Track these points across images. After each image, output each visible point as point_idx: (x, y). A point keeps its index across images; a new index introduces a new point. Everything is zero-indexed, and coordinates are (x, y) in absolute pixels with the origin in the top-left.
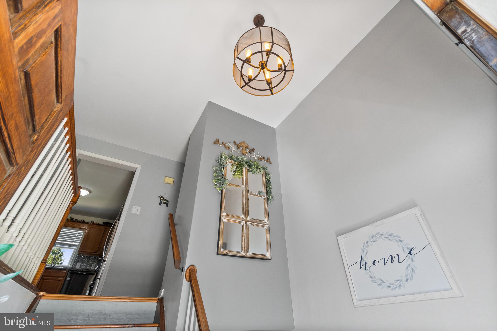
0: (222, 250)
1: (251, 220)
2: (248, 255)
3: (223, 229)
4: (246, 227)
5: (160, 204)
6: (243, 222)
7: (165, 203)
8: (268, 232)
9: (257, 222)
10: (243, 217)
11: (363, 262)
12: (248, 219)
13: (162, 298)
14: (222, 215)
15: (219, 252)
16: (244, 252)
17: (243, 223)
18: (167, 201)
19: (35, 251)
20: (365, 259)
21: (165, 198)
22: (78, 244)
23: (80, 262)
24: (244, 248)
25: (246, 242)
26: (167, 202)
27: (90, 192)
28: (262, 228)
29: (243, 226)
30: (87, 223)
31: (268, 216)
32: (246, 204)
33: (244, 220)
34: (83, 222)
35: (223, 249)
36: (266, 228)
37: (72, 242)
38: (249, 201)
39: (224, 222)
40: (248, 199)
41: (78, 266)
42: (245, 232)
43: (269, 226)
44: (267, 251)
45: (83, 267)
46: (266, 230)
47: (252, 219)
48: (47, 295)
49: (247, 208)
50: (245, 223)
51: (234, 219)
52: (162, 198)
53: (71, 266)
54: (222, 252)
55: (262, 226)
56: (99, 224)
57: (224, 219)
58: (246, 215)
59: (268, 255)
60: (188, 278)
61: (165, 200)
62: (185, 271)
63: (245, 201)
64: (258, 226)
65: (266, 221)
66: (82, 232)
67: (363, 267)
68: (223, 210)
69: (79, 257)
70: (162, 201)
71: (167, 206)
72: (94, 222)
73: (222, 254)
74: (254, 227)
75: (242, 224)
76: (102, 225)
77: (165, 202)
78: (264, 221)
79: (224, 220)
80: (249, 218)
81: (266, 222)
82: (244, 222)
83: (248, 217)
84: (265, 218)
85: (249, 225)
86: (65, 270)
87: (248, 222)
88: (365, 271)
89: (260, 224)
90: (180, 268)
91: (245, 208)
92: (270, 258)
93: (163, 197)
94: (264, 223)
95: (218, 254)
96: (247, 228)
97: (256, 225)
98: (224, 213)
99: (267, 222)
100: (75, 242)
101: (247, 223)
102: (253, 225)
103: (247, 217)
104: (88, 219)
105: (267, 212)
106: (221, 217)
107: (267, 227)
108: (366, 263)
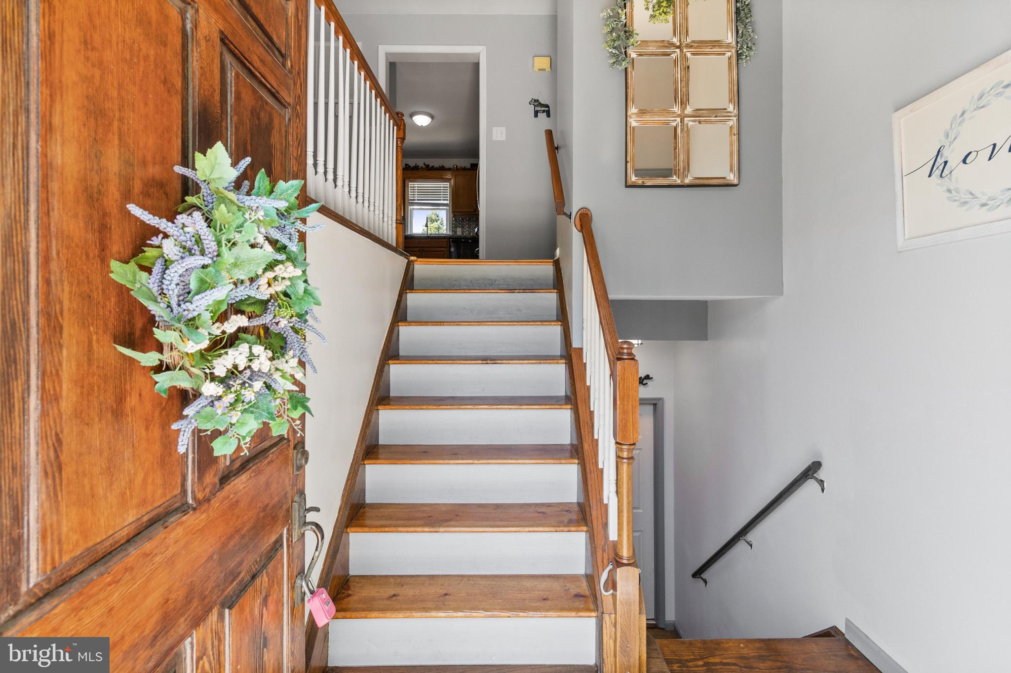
0: (634, 179)
1: (695, 114)
2: (687, 181)
3: (633, 141)
4: (682, 130)
5: (536, 114)
6: (676, 120)
7: (544, 111)
8: (735, 131)
9: (707, 115)
10: (676, 109)
11: (940, 161)
12: (686, 112)
13: (558, 259)
14: (629, 113)
15: (629, 183)
16: (679, 178)
17: (677, 122)
18: (547, 106)
19: (381, 209)
20: (946, 154)
21: (543, 102)
22: (448, 202)
23: (460, 227)
24: (679, 170)
25: (682, 159)
26: (547, 109)
27: (432, 117)
28: (719, 125)
29: (675, 129)
30: (449, 169)
31: (737, 96)
32: (681, 81)
33: (679, 116)
34: (442, 168)
35: (636, 176)
36: (731, 123)
37: (440, 200)
38: (688, 71)
39: (634, 128)
40: (688, 67)
41: (459, 232)
42: (680, 140)
43: (738, 119)
44: (731, 170)
45: (466, 234)
46: (731, 127)
47: (698, 110)
48: (419, 260)
49: (684, 89)
50: (681, 122)
51: (656, 117)
52: (536, 103)
53: (451, 233)
54: (633, 182)
55: (720, 121)
56: (465, 169)
57: (633, 122)
58: (681, 105)
59: (732, 178)
60: (579, 228)
61: (543, 105)
62: (573, 218)
63: (681, 74)
64: (711, 122)
65: (731, 108)
66: (447, 184)
67: (937, 173)
68: (630, 103)
69: (456, 220)
70: (537, 109)
71: (548, 116)
72: (457, 166)
73: (634, 186)
74: (702, 126)
75: (674, 124)
76: (469, 169)
77: (544, 109)
78: (725, 109)
79: (634, 124)
80: (689, 110)
81: (732, 110)
82: (679, 119)
83: (688, 107)
84: (730, 101)
85: (690, 123)
86: (444, 238)
87: (686, 119)
88: (940, 181)
89: (716, 117)
90: (565, 214)
91: (681, 90)
92: (736, 182)
93: (538, 101)
94: (726, 114)
95: (627, 186)
96: (687, 131)
97: (706, 121)
98: (633, 110)
99: (734, 109)
100: (443, 200)
101: (684, 121)
102: (700, 122)
103: (684, 109)
104: (449, 163)
105: (736, 88)
106: (628, 118)
107: (733, 122)
108: (946, 163)
